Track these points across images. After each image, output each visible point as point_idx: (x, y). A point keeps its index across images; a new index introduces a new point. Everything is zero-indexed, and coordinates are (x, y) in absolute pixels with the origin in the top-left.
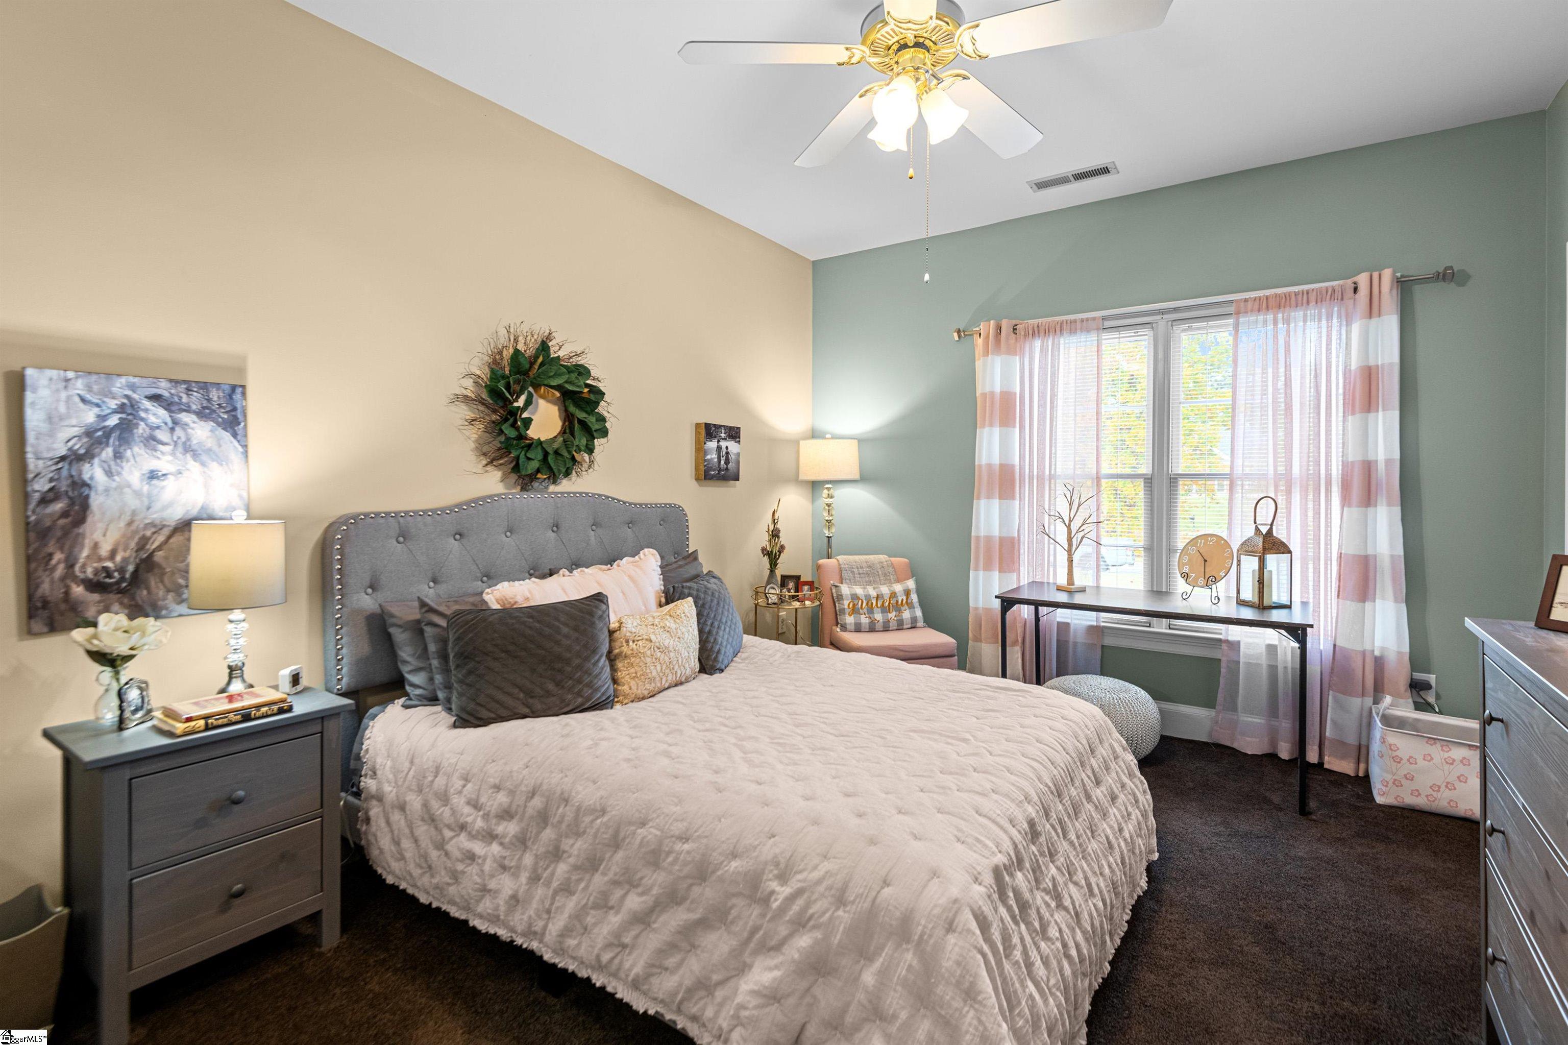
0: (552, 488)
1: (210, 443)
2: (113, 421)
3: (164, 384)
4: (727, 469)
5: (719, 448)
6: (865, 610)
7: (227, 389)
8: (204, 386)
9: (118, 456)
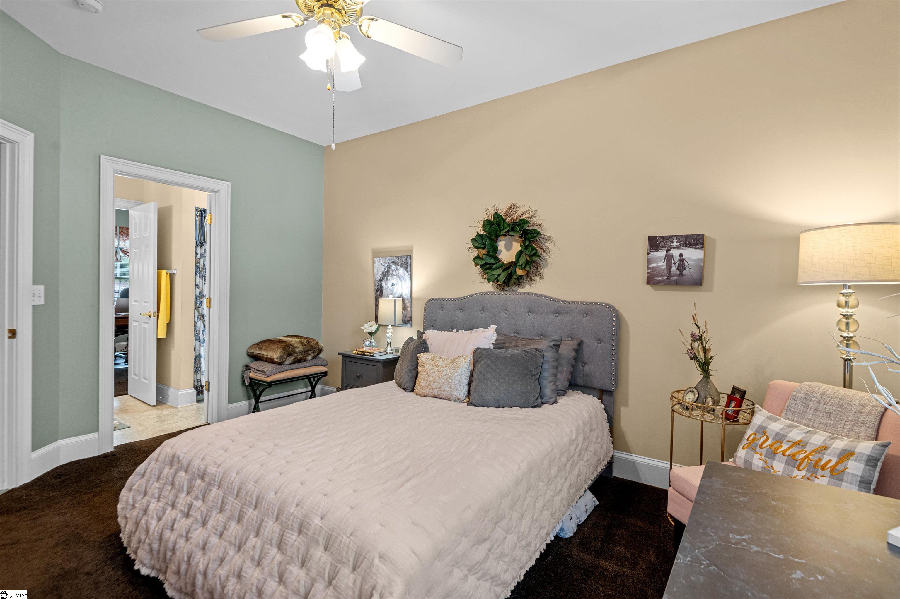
0: (520, 290)
1: (403, 275)
2: (386, 270)
3: (394, 258)
4: (681, 275)
5: (669, 258)
6: (764, 451)
7: (406, 257)
8: (401, 257)
9: (387, 279)
